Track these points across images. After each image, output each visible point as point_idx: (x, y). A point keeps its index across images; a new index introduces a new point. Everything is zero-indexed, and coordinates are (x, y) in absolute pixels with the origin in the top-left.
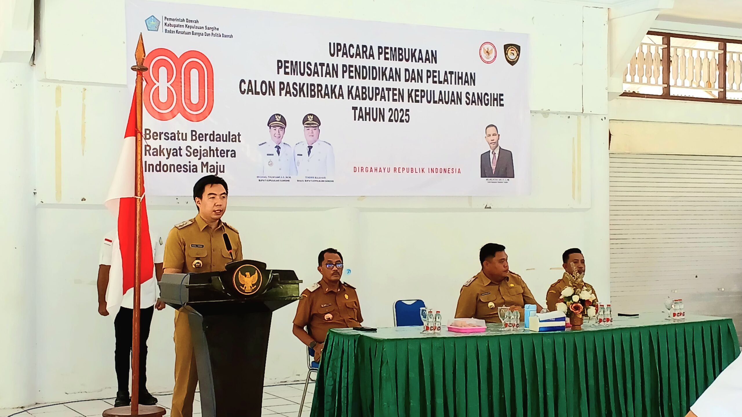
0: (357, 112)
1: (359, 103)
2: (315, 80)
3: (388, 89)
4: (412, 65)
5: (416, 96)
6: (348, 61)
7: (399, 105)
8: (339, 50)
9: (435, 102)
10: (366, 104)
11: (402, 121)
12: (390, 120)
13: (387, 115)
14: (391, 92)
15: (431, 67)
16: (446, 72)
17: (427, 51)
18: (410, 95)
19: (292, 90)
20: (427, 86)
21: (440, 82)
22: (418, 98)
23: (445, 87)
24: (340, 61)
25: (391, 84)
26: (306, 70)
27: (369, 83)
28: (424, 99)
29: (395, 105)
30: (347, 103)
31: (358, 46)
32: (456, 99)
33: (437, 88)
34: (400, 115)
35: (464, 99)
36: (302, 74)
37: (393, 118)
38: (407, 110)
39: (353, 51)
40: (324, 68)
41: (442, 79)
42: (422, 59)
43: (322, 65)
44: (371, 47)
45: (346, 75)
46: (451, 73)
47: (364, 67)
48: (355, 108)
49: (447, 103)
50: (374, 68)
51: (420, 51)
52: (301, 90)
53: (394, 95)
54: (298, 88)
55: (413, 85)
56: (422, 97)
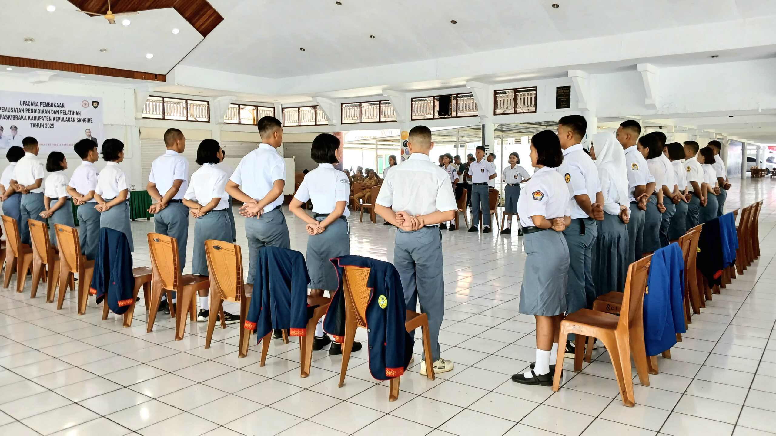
0: (33, 125)
1: (33, 122)
2: (15, 114)
3: (45, 117)
4: (54, 109)
5: (56, 119)
6: (28, 107)
7: (50, 122)
8: (24, 103)
9: (64, 121)
10: (36, 122)
11: (51, 128)
12: (46, 127)
13: (45, 126)
14: (46, 118)
15: (62, 109)
16: (68, 111)
17: (60, 104)
18: (54, 119)
19: (5, 117)
20: (61, 116)
21: (66, 114)
22: (57, 120)
23: (68, 116)
24: (24, 107)
25: (46, 115)
26: (11, 110)
27: (37, 115)
28: (60, 120)
29: (47, 122)
30: (28, 122)
31: (32, 102)
32: (73, 120)
33: (65, 116)
34: (50, 126)
35: (76, 120)
36: (9, 112)
37: (47, 127)
38: (53, 124)
39: (30, 104)
40: (18, 110)
41: (67, 113)
42: (58, 106)
43: (17, 109)
44: (37, 102)
45: (27, 112)
46: (70, 111)
47: (35, 109)
48: (31, 124)
49: (69, 121)
50: (38, 109)
51: (57, 104)
52: (9, 117)
53: (47, 119)
54: (8, 117)
55: (55, 115)
56: (59, 119)
